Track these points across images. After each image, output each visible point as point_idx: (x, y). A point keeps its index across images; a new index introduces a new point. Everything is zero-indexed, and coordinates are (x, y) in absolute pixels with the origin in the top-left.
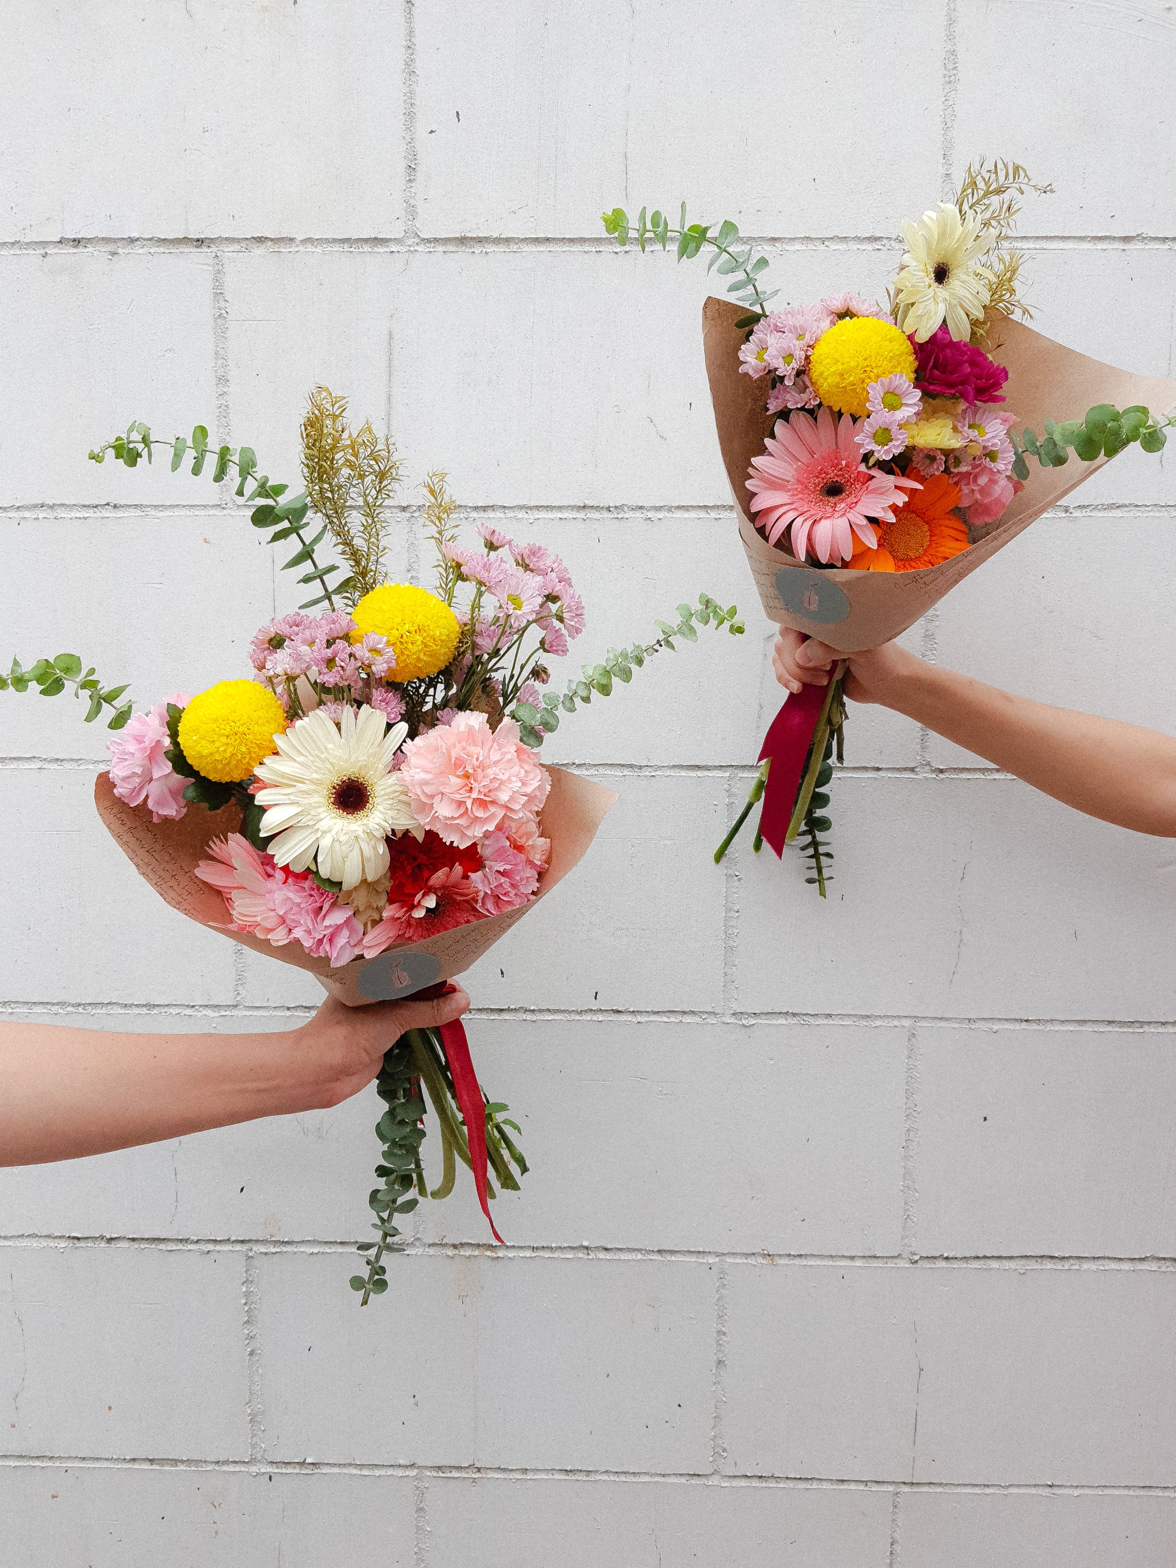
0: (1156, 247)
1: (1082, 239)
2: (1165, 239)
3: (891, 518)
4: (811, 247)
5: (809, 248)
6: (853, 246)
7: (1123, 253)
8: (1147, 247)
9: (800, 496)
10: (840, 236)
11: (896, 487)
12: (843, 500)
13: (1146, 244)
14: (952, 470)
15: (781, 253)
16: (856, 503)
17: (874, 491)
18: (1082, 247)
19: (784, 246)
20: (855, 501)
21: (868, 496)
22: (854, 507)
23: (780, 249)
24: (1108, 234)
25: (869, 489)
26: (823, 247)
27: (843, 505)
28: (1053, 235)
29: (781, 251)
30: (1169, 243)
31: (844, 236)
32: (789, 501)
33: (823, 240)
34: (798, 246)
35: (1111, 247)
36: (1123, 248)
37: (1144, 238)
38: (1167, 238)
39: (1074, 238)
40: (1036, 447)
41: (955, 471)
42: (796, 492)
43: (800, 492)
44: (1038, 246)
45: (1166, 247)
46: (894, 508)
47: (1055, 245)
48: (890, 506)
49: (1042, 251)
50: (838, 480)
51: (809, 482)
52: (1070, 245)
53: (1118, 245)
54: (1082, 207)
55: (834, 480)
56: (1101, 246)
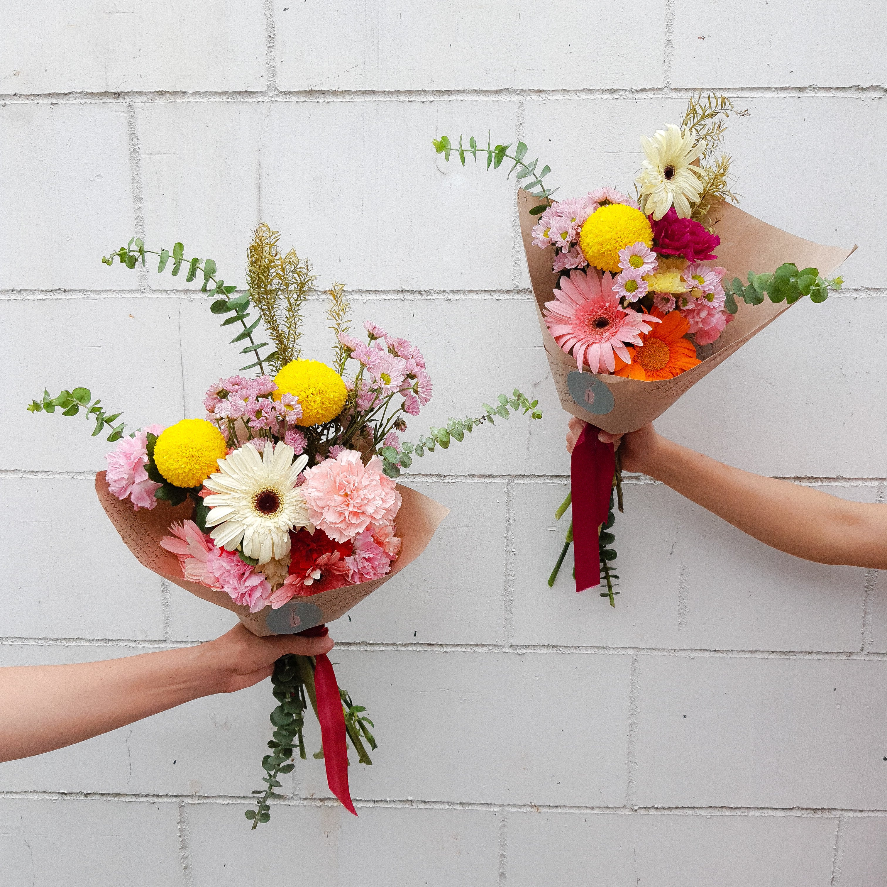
0: (824, 95)
1: (768, 89)
2: (830, 89)
3: (640, 343)
4: (567, 97)
5: (565, 98)
6: (598, 96)
7: (799, 100)
9: (579, 328)
10: (588, 88)
11: (643, 321)
12: (607, 331)
13: (816, 93)
14: (682, 308)
15: (545, 102)
17: (628, 324)
18: (768, 96)
19: (547, 96)
20: (615, 331)
21: (625, 327)
23: (544, 98)
24: (788, 85)
25: (625, 322)
26: (575, 97)
27: (607, 334)
28: (746, 86)
29: (545, 100)
30: (833, 92)
31: (592, 88)
32: (571, 332)
33: (576, 92)
34: (558, 97)
36: (798, 96)
37: (815, 88)
38: (832, 88)
39: (762, 88)
40: (742, 291)
41: (684, 308)
42: (576, 326)
43: (579, 325)
44: (735, 96)
45: (830, 94)
46: (643, 336)
47: (747, 94)
48: (639, 335)
49: (738, 99)
50: (604, 316)
51: (585, 319)
52: (759, 94)
53: (795, 94)
54: (768, 65)
55: (602, 317)
56: (782, 94)
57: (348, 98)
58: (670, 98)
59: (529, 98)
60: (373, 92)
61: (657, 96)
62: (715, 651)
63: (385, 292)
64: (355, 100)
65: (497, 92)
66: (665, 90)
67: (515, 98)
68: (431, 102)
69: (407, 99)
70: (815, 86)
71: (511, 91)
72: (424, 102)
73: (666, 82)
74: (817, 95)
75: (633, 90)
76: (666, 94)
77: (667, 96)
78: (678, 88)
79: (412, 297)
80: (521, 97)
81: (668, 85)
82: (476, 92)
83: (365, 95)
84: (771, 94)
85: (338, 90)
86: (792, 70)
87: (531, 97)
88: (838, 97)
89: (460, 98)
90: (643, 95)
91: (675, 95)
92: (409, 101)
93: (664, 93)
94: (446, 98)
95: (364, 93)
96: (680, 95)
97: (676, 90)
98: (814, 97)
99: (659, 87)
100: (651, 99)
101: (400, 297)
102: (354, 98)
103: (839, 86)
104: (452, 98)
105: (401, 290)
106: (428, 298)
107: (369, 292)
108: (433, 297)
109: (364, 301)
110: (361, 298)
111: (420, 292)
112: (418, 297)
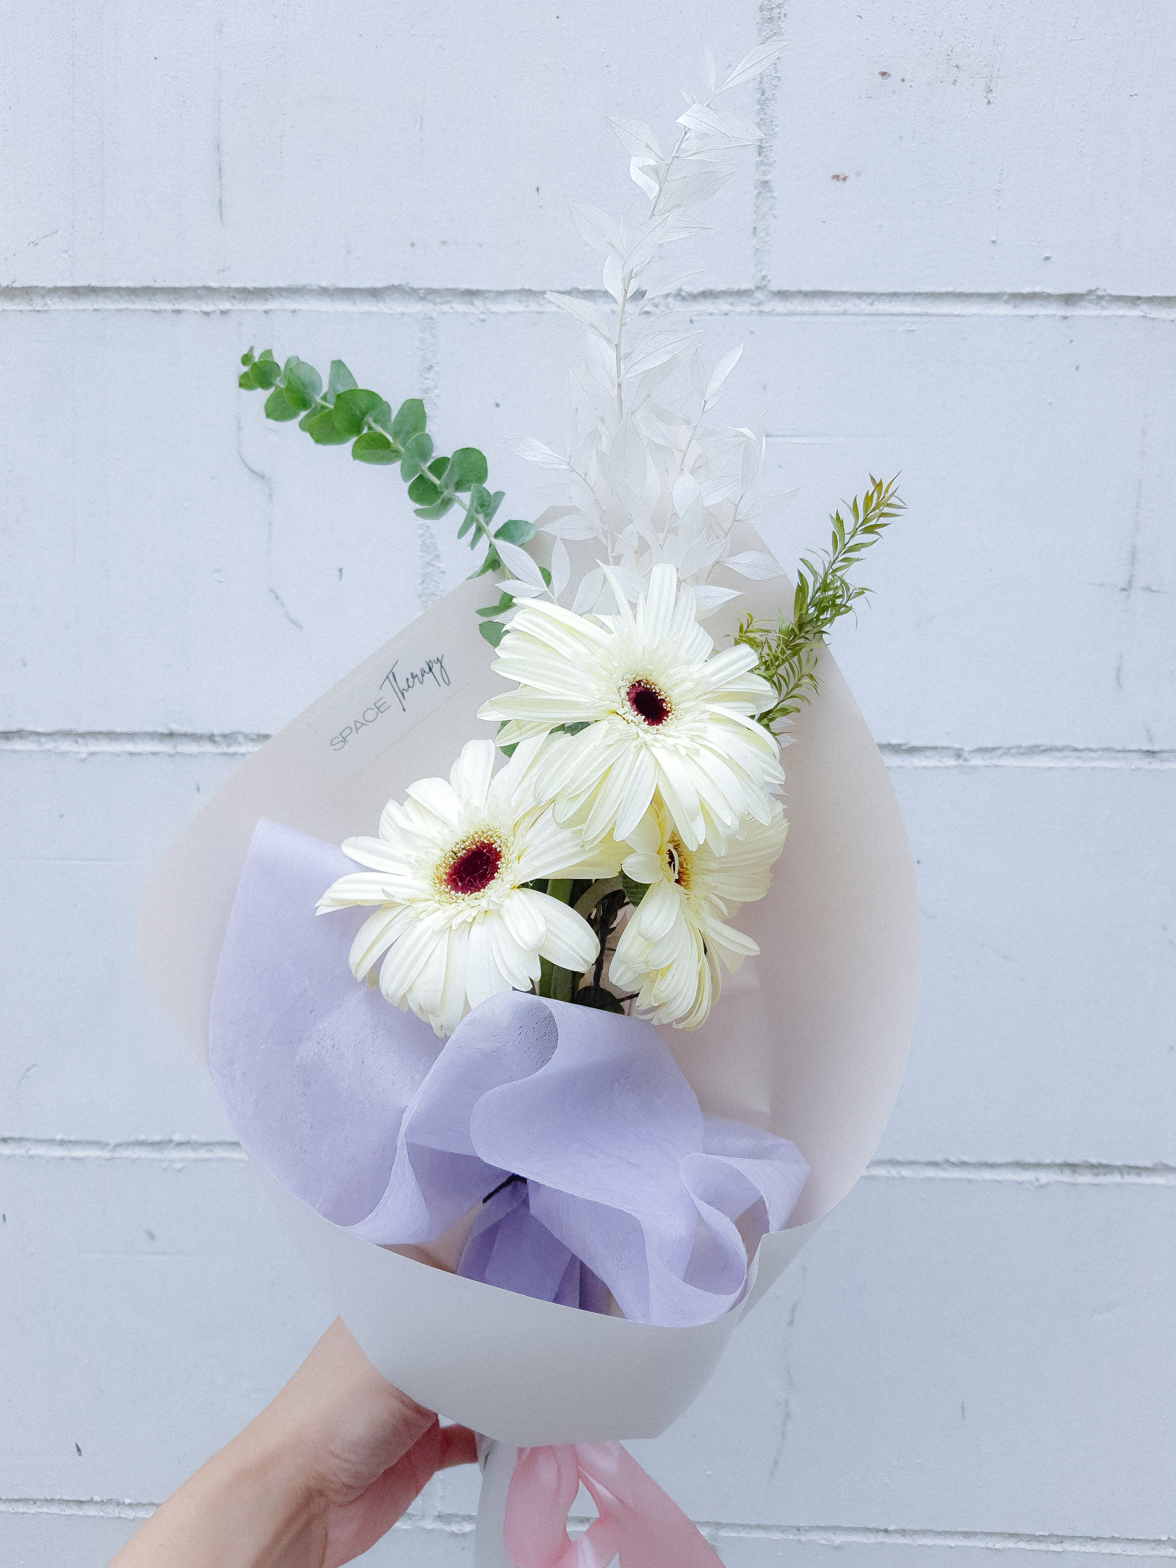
0: (1121, 312)
1: (993, 297)
2: (1135, 300)
7: (1065, 323)
13: (1103, 307)
15: (482, 317)
18: (994, 312)
23: (482, 309)
24: (1037, 289)
28: (944, 290)
29: (483, 313)
30: (1141, 307)
31: (588, 288)
35: (1043, 312)
36: (1064, 314)
37: (1100, 298)
38: (1139, 298)
39: (980, 295)
44: (918, 310)
45: (1136, 312)
47: (945, 308)
49: (926, 319)
52: (974, 308)
53: (1056, 310)
54: (994, 242)
56: (1026, 310)
57: (38, 304)
58: (769, 313)
59: (446, 308)
60: (92, 291)
61: (739, 309)
62: (886, 1531)
63: (131, 736)
64: (53, 307)
65: (375, 293)
66: (759, 295)
67: (416, 308)
68: (224, 312)
69: (169, 307)
70: (1100, 293)
71: (407, 292)
72: (207, 314)
73: (759, 276)
74: (1107, 313)
75: (683, 294)
76: (759, 304)
77: (761, 308)
78: (786, 291)
79: (192, 748)
80: (430, 306)
81: (764, 283)
82: (325, 292)
83: (74, 296)
84: (1001, 310)
85: (14, 285)
86: (1048, 255)
87: (453, 305)
88: (1153, 319)
89: (290, 304)
90: (708, 306)
91: (780, 306)
92: (174, 311)
93: (754, 303)
94: (257, 306)
95: (75, 292)
96: (792, 307)
97: (783, 295)
98: (1099, 316)
99: (744, 286)
100: (727, 314)
101: (166, 747)
102: (49, 302)
103: (1156, 294)
104: (274, 305)
105: (166, 731)
106: (232, 749)
107: (94, 735)
108: (243, 749)
109: (84, 756)
110: (75, 748)
111: (211, 738)
112: (208, 748)
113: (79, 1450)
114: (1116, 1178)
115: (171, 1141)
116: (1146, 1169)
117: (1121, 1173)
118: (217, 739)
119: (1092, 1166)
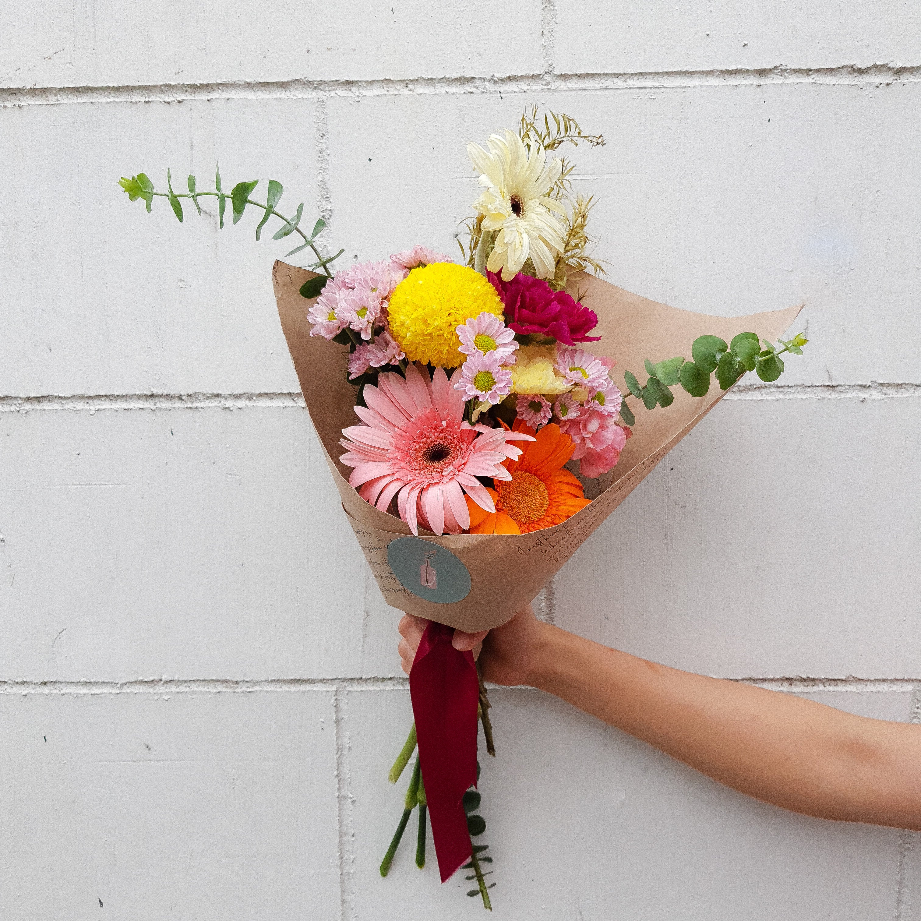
0: (798, 81)
1: (709, 73)
2: (808, 72)
3: (506, 476)
4: (393, 91)
5: (390, 93)
6: (442, 89)
7: (759, 89)
8: (787, 81)
9: (402, 465)
10: (425, 77)
11: (508, 442)
12: (449, 464)
13: (786, 78)
15: (358, 99)
16: (464, 464)
17: (482, 448)
18: (710, 84)
19: (361, 91)
20: (463, 462)
21: (478, 454)
22: (463, 469)
23: (357, 94)
24: (740, 67)
25: (477, 447)
26: (406, 91)
27: (451, 469)
28: (675, 70)
29: (358, 96)
30: (812, 76)
31: (430, 77)
32: (390, 472)
33: (406, 83)
34: (377, 91)
35: (744, 82)
36: (759, 83)
37: (783, 71)
38: (811, 70)
39: (700, 72)
42: (396, 462)
43: (402, 461)
44: (657, 84)
45: (809, 80)
46: (509, 464)
47: (677, 82)
48: (502, 463)
49: (663, 90)
50: (441, 442)
51: (410, 449)
52: (695, 81)
53: (754, 80)
54: (708, 35)
55: (437, 443)
56: (732, 81)
57: (52, 99)
58: (555, 90)
59: (333, 94)
60: (89, 89)
61: (534, 88)
63: (125, 397)
64: (63, 102)
65: (283, 85)
66: (547, 77)
67: (311, 94)
68: (179, 102)
69: (143, 99)
70: (783, 68)
71: (305, 84)
72: (168, 103)
73: (547, 65)
75: (495, 79)
76: (549, 83)
77: (549, 87)
78: (565, 75)
79: (167, 405)
80: (321, 93)
81: (550, 69)
82: (249, 85)
83: (78, 94)
84: (714, 81)
85: (35, 87)
86: (746, 43)
87: (337, 92)
88: (821, 84)
89: (225, 95)
90: (511, 87)
91: (562, 85)
92: (146, 102)
93: (544, 83)
94: (204, 96)
95: (77, 90)
96: (570, 85)
97: (563, 77)
98: (783, 84)
99: (536, 73)
100: (525, 92)
101: (150, 404)
102: (60, 98)
103: (823, 67)
104: (214, 95)
105: (149, 394)
106: (194, 405)
107: (100, 397)
108: (201, 405)
109: (92, 412)
110: (87, 407)
111: (180, 397)
112: (178, 404)
113: (101, 903)
114: (821, 687)
115: (161, 680)
116: (841, 680)
117: (824, 684)
118: (183, 398)
119: (804, 680)
